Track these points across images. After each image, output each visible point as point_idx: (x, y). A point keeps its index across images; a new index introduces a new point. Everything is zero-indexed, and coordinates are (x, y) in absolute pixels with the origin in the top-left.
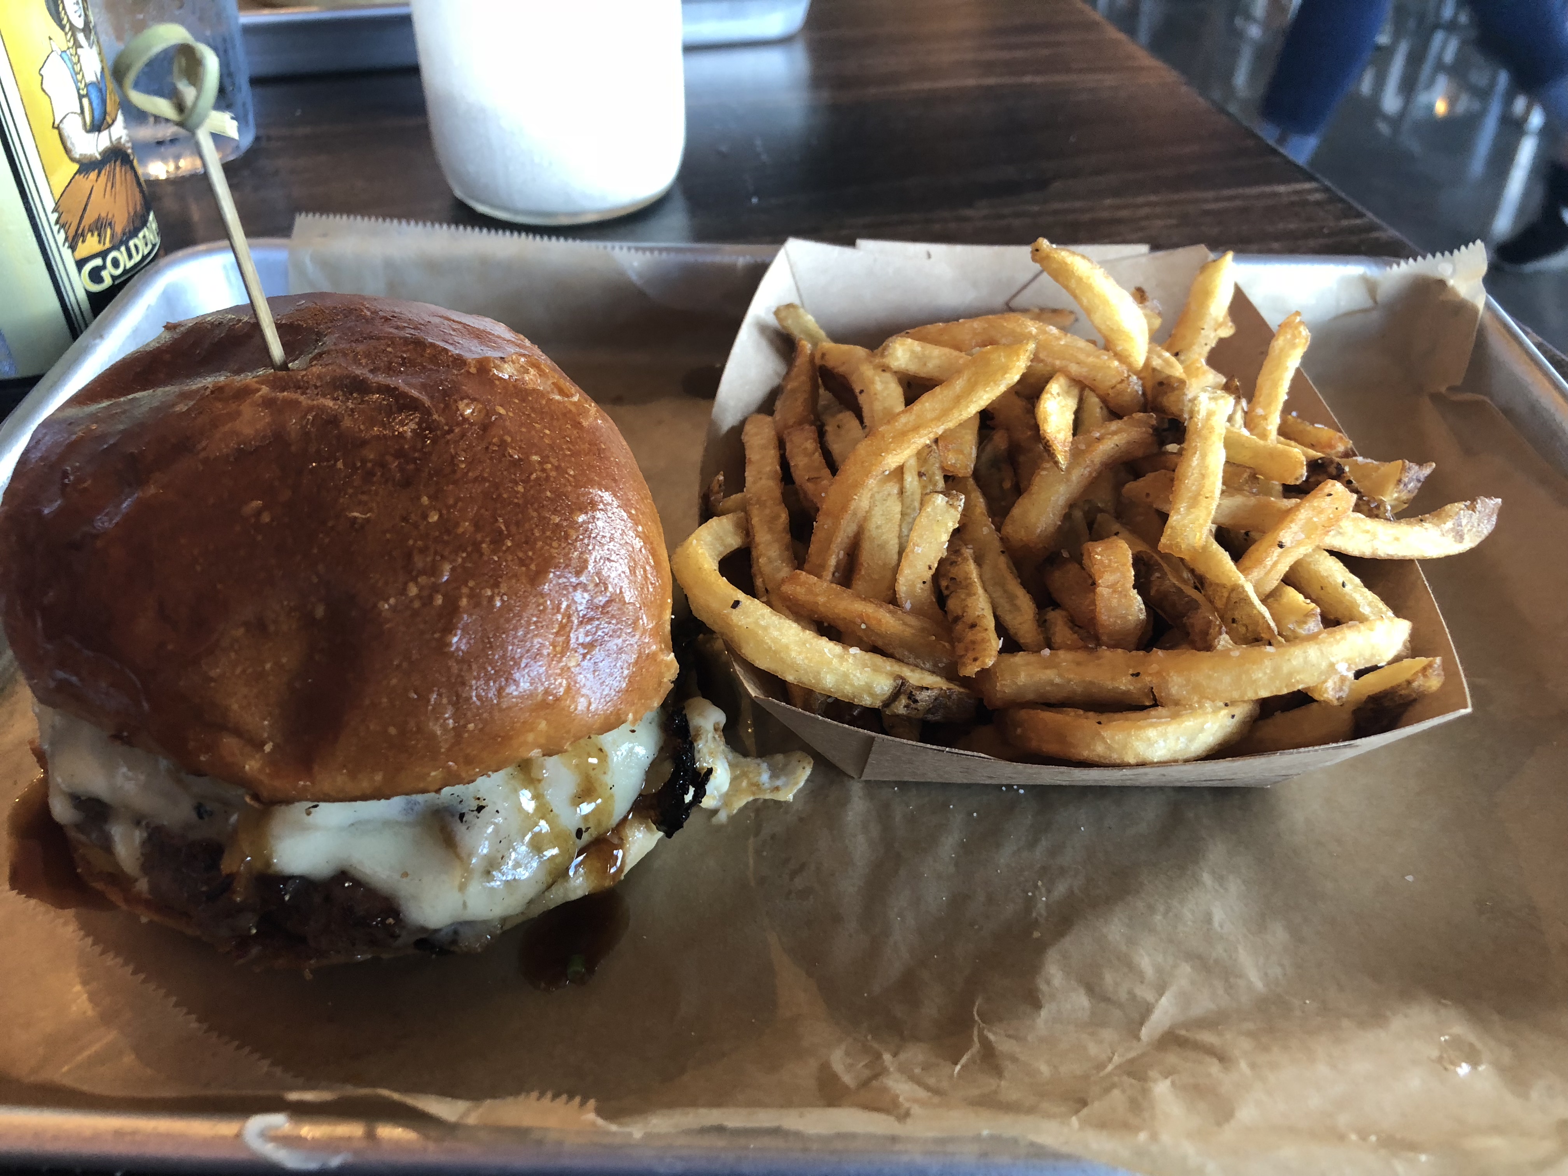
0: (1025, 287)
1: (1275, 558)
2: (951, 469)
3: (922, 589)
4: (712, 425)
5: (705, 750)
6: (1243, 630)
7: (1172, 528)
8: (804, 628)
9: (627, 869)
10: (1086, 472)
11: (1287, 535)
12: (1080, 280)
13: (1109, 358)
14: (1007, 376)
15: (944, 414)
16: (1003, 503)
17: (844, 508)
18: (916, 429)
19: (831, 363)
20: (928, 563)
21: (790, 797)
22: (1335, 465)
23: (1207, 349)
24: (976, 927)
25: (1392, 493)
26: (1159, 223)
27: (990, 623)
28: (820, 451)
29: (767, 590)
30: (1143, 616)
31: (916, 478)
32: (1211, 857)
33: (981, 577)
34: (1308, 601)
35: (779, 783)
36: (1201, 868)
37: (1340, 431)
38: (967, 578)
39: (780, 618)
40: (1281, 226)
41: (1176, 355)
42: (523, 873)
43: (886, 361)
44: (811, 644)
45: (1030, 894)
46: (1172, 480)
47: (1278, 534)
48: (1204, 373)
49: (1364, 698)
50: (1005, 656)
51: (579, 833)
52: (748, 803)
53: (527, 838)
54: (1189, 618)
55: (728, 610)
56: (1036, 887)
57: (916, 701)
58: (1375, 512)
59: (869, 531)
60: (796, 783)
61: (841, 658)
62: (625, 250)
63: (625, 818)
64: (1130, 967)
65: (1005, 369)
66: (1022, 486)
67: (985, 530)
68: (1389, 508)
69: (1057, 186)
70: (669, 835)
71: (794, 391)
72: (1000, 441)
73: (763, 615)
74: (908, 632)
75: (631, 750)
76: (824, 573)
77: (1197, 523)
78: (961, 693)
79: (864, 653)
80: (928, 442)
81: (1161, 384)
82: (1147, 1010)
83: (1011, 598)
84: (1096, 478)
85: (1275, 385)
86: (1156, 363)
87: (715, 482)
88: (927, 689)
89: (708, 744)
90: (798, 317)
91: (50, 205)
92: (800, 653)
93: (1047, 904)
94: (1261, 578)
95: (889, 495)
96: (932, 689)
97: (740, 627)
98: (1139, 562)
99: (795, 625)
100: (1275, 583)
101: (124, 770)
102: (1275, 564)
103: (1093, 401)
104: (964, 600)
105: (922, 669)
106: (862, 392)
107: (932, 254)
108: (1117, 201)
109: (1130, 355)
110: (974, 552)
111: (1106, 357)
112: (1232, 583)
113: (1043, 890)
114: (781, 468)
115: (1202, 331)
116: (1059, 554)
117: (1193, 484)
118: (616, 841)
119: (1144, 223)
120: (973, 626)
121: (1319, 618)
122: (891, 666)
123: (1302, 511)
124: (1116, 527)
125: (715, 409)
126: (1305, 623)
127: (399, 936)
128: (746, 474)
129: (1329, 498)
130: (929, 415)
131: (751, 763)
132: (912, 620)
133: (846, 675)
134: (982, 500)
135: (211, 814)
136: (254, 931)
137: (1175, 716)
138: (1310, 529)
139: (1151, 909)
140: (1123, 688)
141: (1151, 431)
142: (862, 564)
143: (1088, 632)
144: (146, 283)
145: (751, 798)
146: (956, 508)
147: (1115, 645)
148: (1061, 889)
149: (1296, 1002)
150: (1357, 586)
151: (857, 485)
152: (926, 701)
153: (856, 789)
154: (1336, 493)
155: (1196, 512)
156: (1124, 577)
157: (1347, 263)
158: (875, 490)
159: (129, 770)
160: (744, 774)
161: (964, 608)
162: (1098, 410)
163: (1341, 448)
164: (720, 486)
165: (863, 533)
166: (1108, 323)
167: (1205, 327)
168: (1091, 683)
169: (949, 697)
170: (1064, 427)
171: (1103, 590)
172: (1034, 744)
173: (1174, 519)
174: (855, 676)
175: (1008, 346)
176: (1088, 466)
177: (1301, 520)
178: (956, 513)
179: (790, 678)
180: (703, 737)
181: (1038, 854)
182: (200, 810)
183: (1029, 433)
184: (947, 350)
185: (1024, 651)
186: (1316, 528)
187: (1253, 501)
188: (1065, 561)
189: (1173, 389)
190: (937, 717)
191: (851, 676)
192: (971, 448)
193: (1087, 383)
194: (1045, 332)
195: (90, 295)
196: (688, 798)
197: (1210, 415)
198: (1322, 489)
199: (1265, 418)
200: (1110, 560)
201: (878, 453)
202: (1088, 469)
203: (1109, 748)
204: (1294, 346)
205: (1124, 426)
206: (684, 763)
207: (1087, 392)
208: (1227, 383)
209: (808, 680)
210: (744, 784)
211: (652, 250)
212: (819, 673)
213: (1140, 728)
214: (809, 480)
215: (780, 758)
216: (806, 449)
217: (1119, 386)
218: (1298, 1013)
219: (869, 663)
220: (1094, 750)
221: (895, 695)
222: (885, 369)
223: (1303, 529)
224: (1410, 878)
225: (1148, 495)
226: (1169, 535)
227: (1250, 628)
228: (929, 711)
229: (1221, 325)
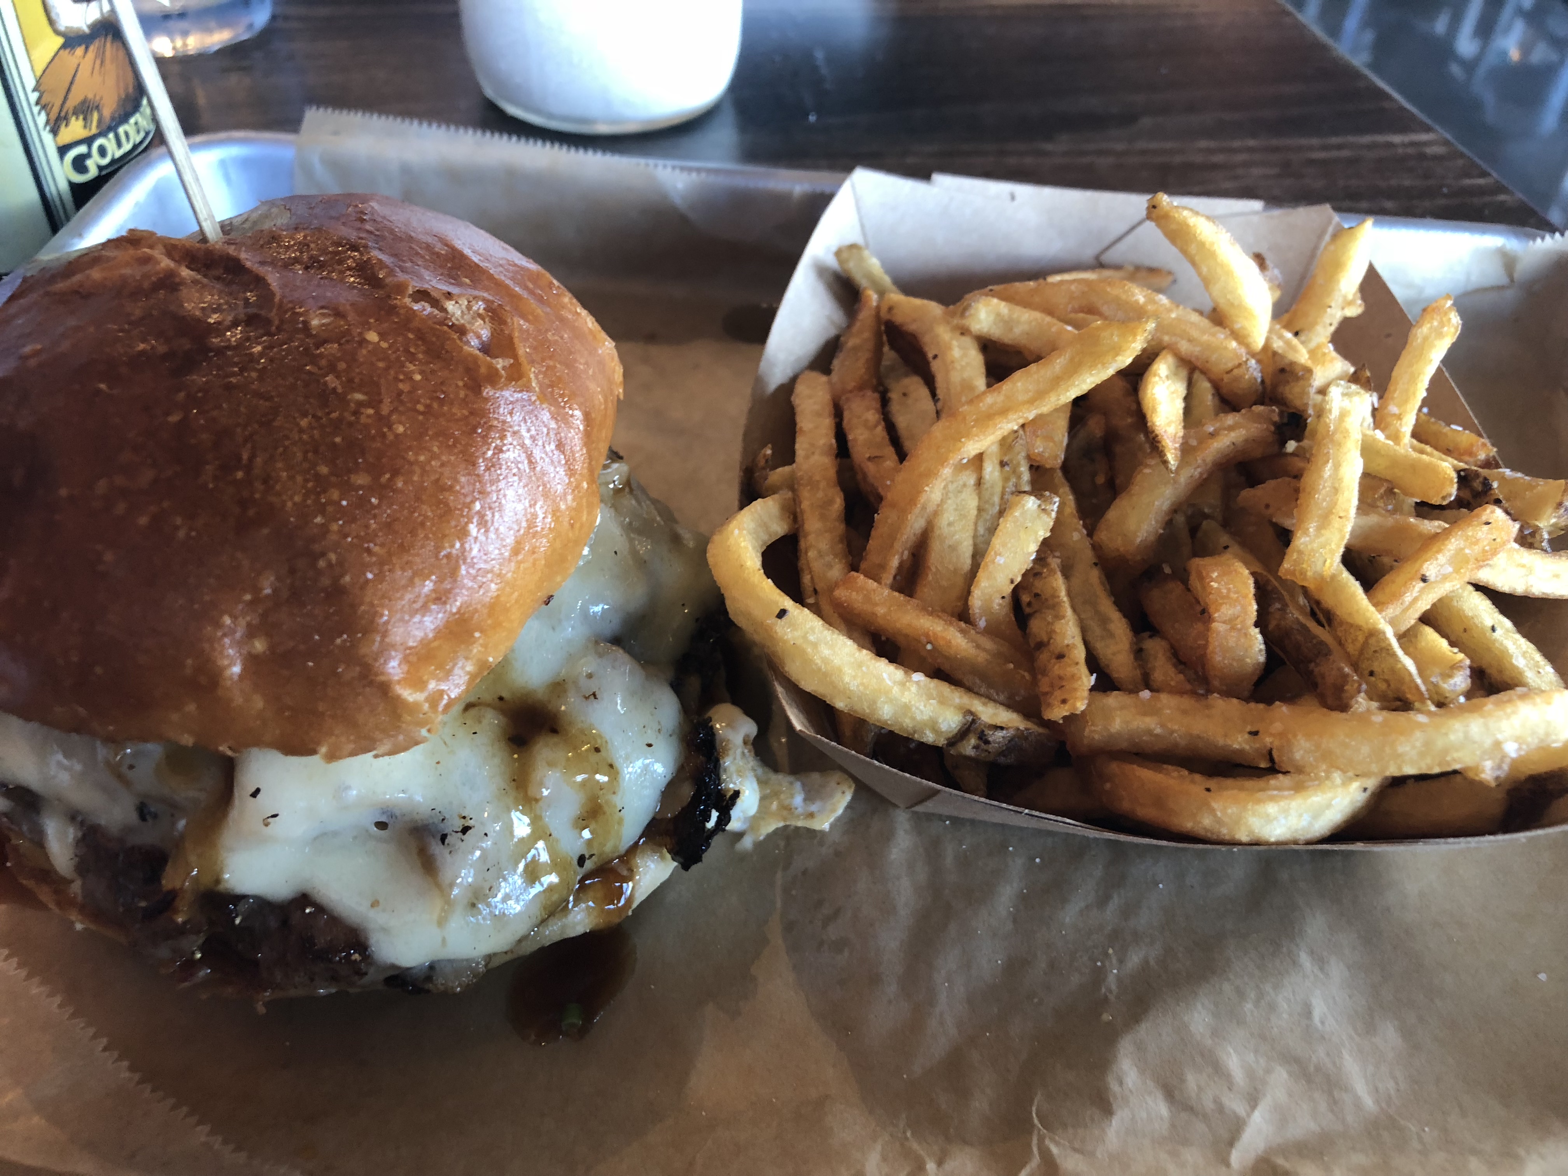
0: (1119, 239)
1: (1415, 594)
2: (1038, 459)
3: (1000, 605)
4: (759, 381)
5: (732, 769)
6: (1383, 686)
7: (1300, 552)
8: (862, 646)
9: (635, 905)
10: (1196, 474)
11: (1431, 567)
12: (1202, 245)
13: (1226, 338)
14: (1119, 358)
15: (1040, 395)
16: (1094, 501)
17: (913, 501)
18: (1004, 412)
19: (898, 318)
20: (1011, 576)
21: (826, 826)
22: (1481, 479)
23: (1332, 329)
24: (1036, 1000)
25: (1550, 517)
26: (1256, 171)
27: (1080, 653)
28: (883, 423)
29: (815, 591)
30: (1262, 658)
31: (998, 467)
32: (1310, 931)
33: (1069, 594)
34: (1456, 650)
35: (813, 808)
36: (1297, 945)
37: (1480, 435)
38: (1055, 596)
39: (833, 633)
40: (1394, 182)
41: (1296, 334)
42: (514, 906)
43: (965, 322)
44: (868, 667)
45: (1099, 964)
46: (1297, 491)
47: (1421, 566)
48: (1332, 360)
49: (1523, 778)
50: (1098, 695)
51: (581, 860)
52: (777, 829)
53: (521, 866)
54: (1317, 665)
55: (772, 620)
56: (1106, 954)
57: (987, 742)
58: (1530, 540)
59: (940, 528)
60: (833, 811)
61: (902, 684)
62: (669, 170)
63: (636, 843)
64: (1218, 1070)
65: (1117, 350)
66: (1118, 481)
67: (1076, 536)
68: (1546, 536)
69: (1146, 122)
70: (686, 866)
71: (855, 349)
72: (1095, 426)
73: (812, 629)
74: (981, 657)
75: (646, 768)
76: (884, 576)
77: (1328, 547)
78: (1040, 734)
79: (928, 679)
80: (1016, 428)
81: (1282, 370)
82: (1236, 1128)
83: (1104, 621)
84: (1206, 480)
85: (1413, 379)
86: (1277, 345)
87: (761, 455)
88: (1002, 728)
89: (737, 761)
90: (861, 259)
91: (30, 83)
92: (854, 677)
93: (1119, 979)
94: (1396, 616)
95: (965, 485)
96: (1007, 729)
97: (785, 642)
98: (1263, 594)
99: (850, 642)
100: (1413, 622)
101: (60, 757)
102: (1415, 600)
103: (1204, 387)
104: (1052, 624)
105: (995, 701)
106: (935, 357)
107: (1017, 194)
108: (1212, 144)
109: (1249, 335)
110: (1062, 562)
111: (1222, 336)
112: (1371, 627)
113: (1114, 960)
114: (837, 441)
115: (1329, 310)
116: (1160, 569)
117: (1324, 500)
118: (625, 873)
119: (1240, 171)
120: (1061, 656)
121: (1468, 672)
122: (961, 697)
123: (1453, 540)
124: (1225, 539)
125: (763, 364)
126: (1450, 676)
127: (366, 974)
128: (797, 446)
129: (1486, 528)
130: (1021, 397)
131: (782, 780)
132: (988, 643)
133: (906, 707)
134: (1071, 497)
135: (155, 816)
136: (199, 956)
137: (1299, 788)
138: (1459, 561)
139: (1241, 994)
140: (1236, 746)
141: (1272, 428)
142: (929, 568)
143: (1196, 673)
144: (136, 176)
145: (781, 824)
146: (1049, 514)
147: (1229, 692)
148: (1134, 959)
149: (1413, 1128)
150: (1507, 631)
151: (930, 474)
152: (999, 743)
153: (902, 820)
154: (1496, 521)
155: (1327, 533)
156: (1244, 610)
157: (1484, 232)
158: (950, 479)
159: (66, 756)
160: (776, 794)
161: (1051, 633)
162: (1210, 397)
163: (1482, 456)
164: (767, 461)
165: (932, 531)
166: (1228, 297)
167: (1333, 304)
168: (1199, 737)
169: (1026, 738)
170: (1174, 419)
171: (1219, 626)
172: (1126, 805)
173: (1301, 541)
174: (917, 708)
175: (1123, 322)
176: (1198, 467)
177: (1449, 550)
178: (1048, 520)
179: (840, 704)
180: (731, 752)
181: (1108, 913)
182: (143, 811)
183: (1129, 420)
184: (1037, 315)
185: (1119, 690)
186: (1467, 562)
187: (1390, 521)
188: (1167, 577)
189: (1297, 378)
190: (1010, 760)
191: (914, 709)
192: (1063, 436)
193: (1199, 364)
194: (1154, 302)
195: (73, 186)
196: (710, 825)
197: (1343, 415)
198: (1478, 516)
199: (1399, 417)
200: (1229, 590)
201: (957, 438)
202: (1199, 470)
203: (1219, 821)
204: (1440, 335)
205: (1241, 421)
206: (707, 785)
207: (1197, 375)
208: (1355, 373)
209: (863, 708)
210: (774, 805)
211: (699, 170)
212: (875, 702)
213: (1259, 801)
214: (870, 459)
215: (815, 777)
216: (866, 421)
217: (1236, 372)
218: (1415, 1144)
219: (935, 693)
220: (1200, 822)
221: (963, 733)
222: (964, 331)
223: (1451, 562)
224: (1543, 977)
225: (1267, 506)
226: (1295, 560)
227: (1392, 686)
228: (1002, 753)
229: (1350, 303)
